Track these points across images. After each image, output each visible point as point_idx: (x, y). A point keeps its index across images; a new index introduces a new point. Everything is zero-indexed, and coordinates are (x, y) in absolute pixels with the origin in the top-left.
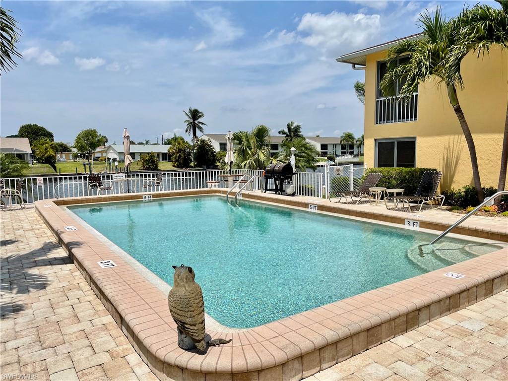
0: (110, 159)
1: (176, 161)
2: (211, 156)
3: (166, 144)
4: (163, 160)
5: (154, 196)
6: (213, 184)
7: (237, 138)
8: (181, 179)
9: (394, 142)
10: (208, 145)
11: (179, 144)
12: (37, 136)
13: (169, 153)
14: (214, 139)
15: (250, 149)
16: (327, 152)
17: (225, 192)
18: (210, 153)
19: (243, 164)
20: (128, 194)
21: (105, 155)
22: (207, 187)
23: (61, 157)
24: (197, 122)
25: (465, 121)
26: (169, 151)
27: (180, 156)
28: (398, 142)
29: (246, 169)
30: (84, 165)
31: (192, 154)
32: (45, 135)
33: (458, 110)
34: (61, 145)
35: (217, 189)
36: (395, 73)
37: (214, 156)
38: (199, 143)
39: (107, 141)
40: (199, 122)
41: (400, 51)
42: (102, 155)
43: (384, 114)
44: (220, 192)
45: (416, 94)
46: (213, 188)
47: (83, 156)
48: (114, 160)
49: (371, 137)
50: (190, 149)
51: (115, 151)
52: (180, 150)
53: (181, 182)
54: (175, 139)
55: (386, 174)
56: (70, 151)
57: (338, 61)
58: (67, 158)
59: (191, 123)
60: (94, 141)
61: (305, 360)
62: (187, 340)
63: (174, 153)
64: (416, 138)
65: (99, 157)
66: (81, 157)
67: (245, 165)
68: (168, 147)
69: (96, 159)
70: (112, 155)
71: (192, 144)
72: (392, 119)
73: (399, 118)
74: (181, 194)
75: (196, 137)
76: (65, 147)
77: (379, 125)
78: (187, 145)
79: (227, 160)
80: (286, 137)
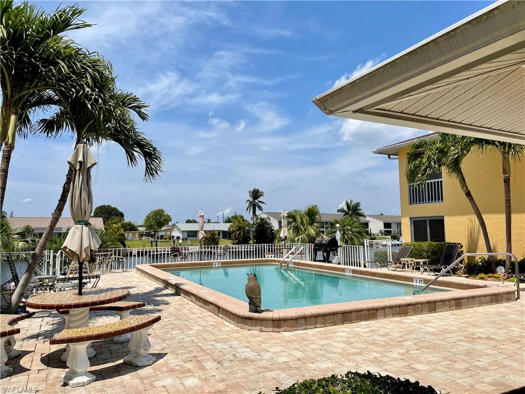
0: (174, 237)
1: (236, 239)
2: (269, 234)
3: (226, 222)
4: (223, 238)
5: (222, 263)
6: (270, 256)
7: (292, 217)
8: (243, 251)
9: (426, 220)
10: (267, 223)
11: (239, 222)
12: (110, 216)
13: (230, 231)
14: (273, 217)
15: (303, 226)
16: (391, 231)
17: (279, 261)
18: (269, 231)
19: (296, 239)
20: (200, 262)
21: (168, 233)
22: (264, 257)
23: (128, 235)
24: (257, 201)
25: (475, 203)
26: (229, 228)
27: (240, 234)
28: (430, 220)
29: (299, 243)
30: (151, 242)
31: (251, 232)
32: (117, 215)
33: (468, 194)
34: (129, 224)
35: (273, 259)
36: (414, 164)
37: (273, 234)
38: (258, 221)
39: (171, 220)
40: (258, 201)
41: (418, 147)
42: (166, 233)
43: (415, 196)
44: (275, 261)
45: (441, 180)
46: (270, 258)
47: (148, 235)
48: (178, 238)
49: (407, 216)
50: (249, 227)
51: (179, 230)
52: (240, 228)
53: (243, 253)
54: (235, 217)
55: (417, 247)
56: (137, 230)
57: (375, 153)
58: (134, 236)
59: (252, 202)
60: (161, 220)
61: (308, 319)
62: (253, 308)
63: (233, 232)
64: (443, 217)
65: (163, 236)
66: (146, 235)
67: (298, 240)
68: (229, 225)
69: (162, 237)
70: (175, 234)
71: (252, 222)
72: (423, 201)
73: (429, 200)
74: (243, 262)
75: (256, 216)
76: (132, 226)
77: (412, 205)
78: (247, 223)
79: (282, 235)
80: (345, 215)
